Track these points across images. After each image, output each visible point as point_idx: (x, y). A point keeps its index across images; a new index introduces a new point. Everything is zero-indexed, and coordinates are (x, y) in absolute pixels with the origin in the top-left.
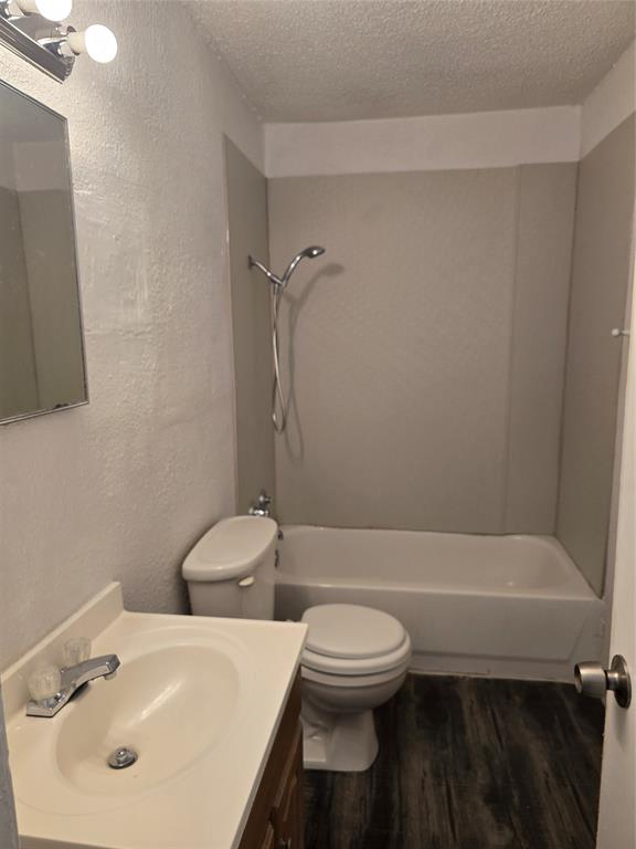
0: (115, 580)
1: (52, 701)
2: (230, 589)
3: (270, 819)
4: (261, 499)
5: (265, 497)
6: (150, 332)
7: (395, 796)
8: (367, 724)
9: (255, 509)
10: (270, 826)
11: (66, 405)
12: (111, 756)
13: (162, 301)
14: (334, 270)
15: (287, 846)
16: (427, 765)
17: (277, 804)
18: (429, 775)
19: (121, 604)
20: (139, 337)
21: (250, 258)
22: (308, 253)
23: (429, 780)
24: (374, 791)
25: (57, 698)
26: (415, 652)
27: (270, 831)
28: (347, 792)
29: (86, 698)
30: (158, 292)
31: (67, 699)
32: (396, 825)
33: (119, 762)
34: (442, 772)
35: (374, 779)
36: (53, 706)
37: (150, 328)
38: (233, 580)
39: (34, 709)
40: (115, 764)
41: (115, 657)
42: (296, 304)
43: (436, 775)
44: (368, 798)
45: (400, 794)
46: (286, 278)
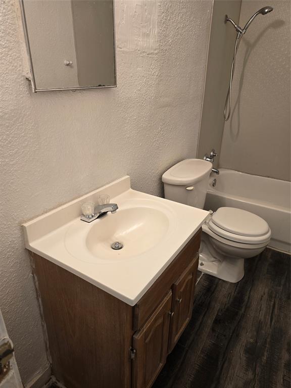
0: (128, 175)
1: (90, 216)
2: (181, 190)
3: (171, 288)
4: (212, 153)
5: (214, 153)
6: (156, 54)
7: (246, 298)
8: (241, 264)
9: (207, 158)
10: (171, 291)
11: (104, 86)
12: (113, 244)
13: (166, 36)
14: (279, 24)
15: (179, 301)
16: (266, 290)
17: (177, 283)
18: (266, 294)
19: (130, 186)
20: (150, 56)
21: (226, 16)
22: (262, 12)
23: (266, 297)
24: (236, 293)
25: (93, 216)
26: (272, 239)
27: (170, 293)
28: (223, 289)
29: (104, 219)
30: (164, 31)
31: (96, 217)
32: (243, 310)
33: (115, 247)
34: (274, 295)
35: (238, 288)
36: (90, 218)
37: (156, 52)
38: (184, 186)
39: (84, 218)
40: (114, 247)
41: (116, 205)
42: (250, 46)
43: (270, 296)
44: (232, 295)
45: (249, 298)
46: (246, 28)
